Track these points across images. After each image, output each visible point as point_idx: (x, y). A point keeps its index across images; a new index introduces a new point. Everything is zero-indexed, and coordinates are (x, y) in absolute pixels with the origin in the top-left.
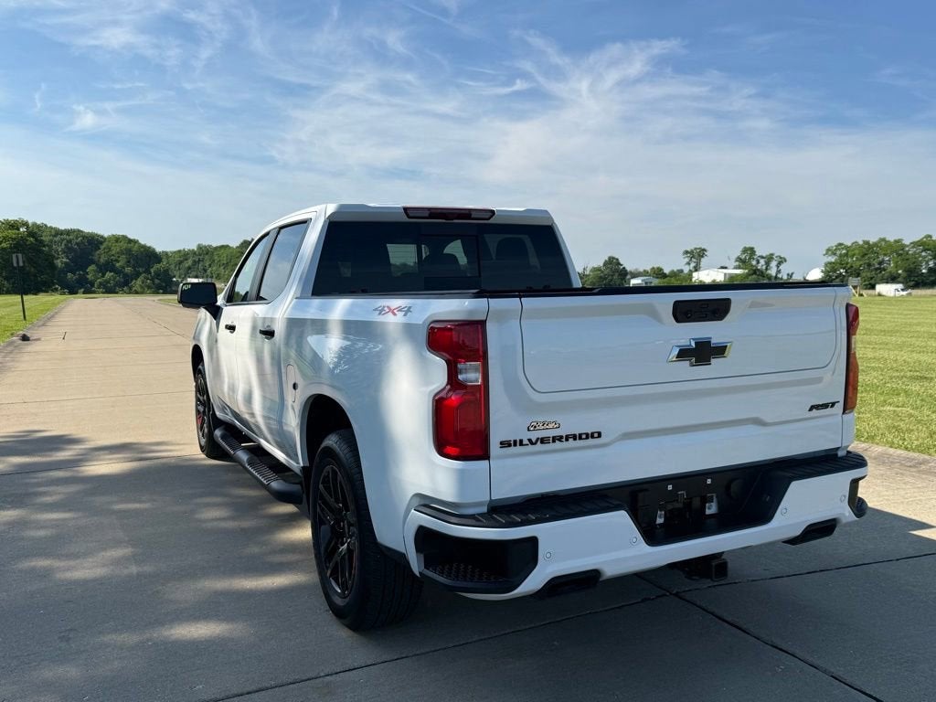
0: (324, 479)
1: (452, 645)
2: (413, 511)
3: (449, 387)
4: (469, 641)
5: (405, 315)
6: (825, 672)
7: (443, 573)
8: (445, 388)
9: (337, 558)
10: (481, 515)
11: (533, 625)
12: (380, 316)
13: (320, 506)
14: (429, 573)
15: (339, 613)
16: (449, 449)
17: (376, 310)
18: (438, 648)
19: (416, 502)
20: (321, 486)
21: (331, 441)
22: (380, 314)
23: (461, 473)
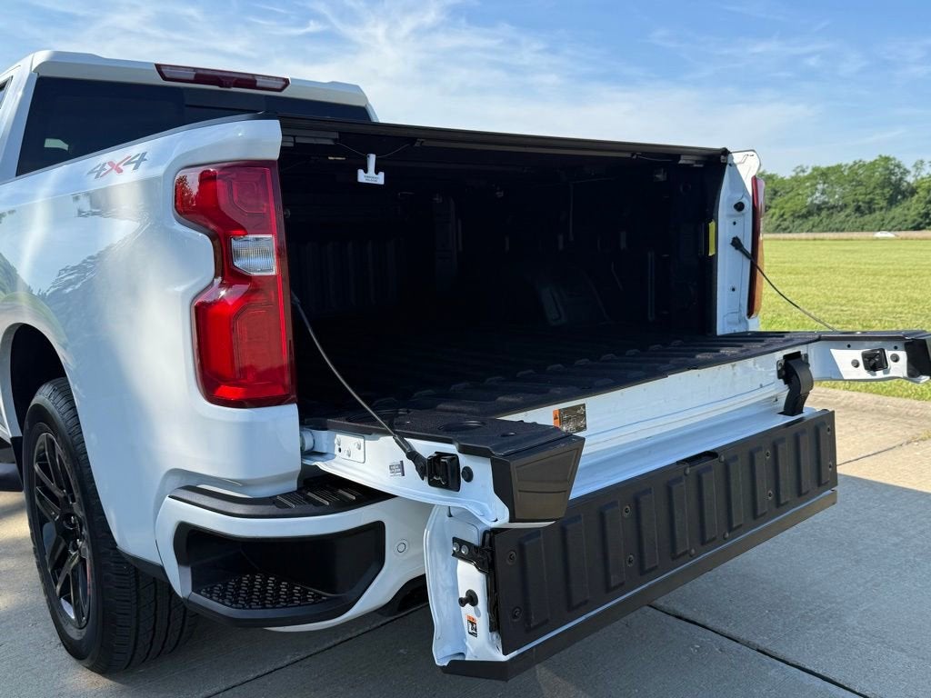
0: (38, 454)
1: (252, 676)
2: (167, 499)
3: (219, 279)
4: (280, 665)
5: (136, 168)
6: (748, 645)
7: (224, 597)
8: (212, 283)
9: (68, 569)
10: (287, 495)
11: (368, 628)
12: (101, 180)
13: (39, 495)
14: (201, 600)
15: (76, 651)
16: (225, 391)
17: (91, 172)
18: (232, 684)
19: (176, 482)
20: (36, 467)
21: (44, 396)
22: (97, 177)
23: (248, 428)
